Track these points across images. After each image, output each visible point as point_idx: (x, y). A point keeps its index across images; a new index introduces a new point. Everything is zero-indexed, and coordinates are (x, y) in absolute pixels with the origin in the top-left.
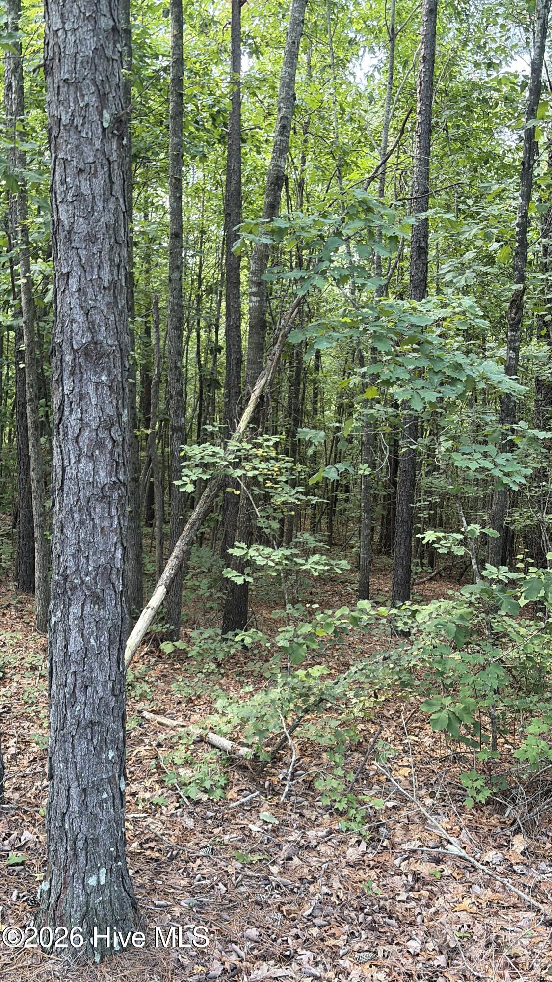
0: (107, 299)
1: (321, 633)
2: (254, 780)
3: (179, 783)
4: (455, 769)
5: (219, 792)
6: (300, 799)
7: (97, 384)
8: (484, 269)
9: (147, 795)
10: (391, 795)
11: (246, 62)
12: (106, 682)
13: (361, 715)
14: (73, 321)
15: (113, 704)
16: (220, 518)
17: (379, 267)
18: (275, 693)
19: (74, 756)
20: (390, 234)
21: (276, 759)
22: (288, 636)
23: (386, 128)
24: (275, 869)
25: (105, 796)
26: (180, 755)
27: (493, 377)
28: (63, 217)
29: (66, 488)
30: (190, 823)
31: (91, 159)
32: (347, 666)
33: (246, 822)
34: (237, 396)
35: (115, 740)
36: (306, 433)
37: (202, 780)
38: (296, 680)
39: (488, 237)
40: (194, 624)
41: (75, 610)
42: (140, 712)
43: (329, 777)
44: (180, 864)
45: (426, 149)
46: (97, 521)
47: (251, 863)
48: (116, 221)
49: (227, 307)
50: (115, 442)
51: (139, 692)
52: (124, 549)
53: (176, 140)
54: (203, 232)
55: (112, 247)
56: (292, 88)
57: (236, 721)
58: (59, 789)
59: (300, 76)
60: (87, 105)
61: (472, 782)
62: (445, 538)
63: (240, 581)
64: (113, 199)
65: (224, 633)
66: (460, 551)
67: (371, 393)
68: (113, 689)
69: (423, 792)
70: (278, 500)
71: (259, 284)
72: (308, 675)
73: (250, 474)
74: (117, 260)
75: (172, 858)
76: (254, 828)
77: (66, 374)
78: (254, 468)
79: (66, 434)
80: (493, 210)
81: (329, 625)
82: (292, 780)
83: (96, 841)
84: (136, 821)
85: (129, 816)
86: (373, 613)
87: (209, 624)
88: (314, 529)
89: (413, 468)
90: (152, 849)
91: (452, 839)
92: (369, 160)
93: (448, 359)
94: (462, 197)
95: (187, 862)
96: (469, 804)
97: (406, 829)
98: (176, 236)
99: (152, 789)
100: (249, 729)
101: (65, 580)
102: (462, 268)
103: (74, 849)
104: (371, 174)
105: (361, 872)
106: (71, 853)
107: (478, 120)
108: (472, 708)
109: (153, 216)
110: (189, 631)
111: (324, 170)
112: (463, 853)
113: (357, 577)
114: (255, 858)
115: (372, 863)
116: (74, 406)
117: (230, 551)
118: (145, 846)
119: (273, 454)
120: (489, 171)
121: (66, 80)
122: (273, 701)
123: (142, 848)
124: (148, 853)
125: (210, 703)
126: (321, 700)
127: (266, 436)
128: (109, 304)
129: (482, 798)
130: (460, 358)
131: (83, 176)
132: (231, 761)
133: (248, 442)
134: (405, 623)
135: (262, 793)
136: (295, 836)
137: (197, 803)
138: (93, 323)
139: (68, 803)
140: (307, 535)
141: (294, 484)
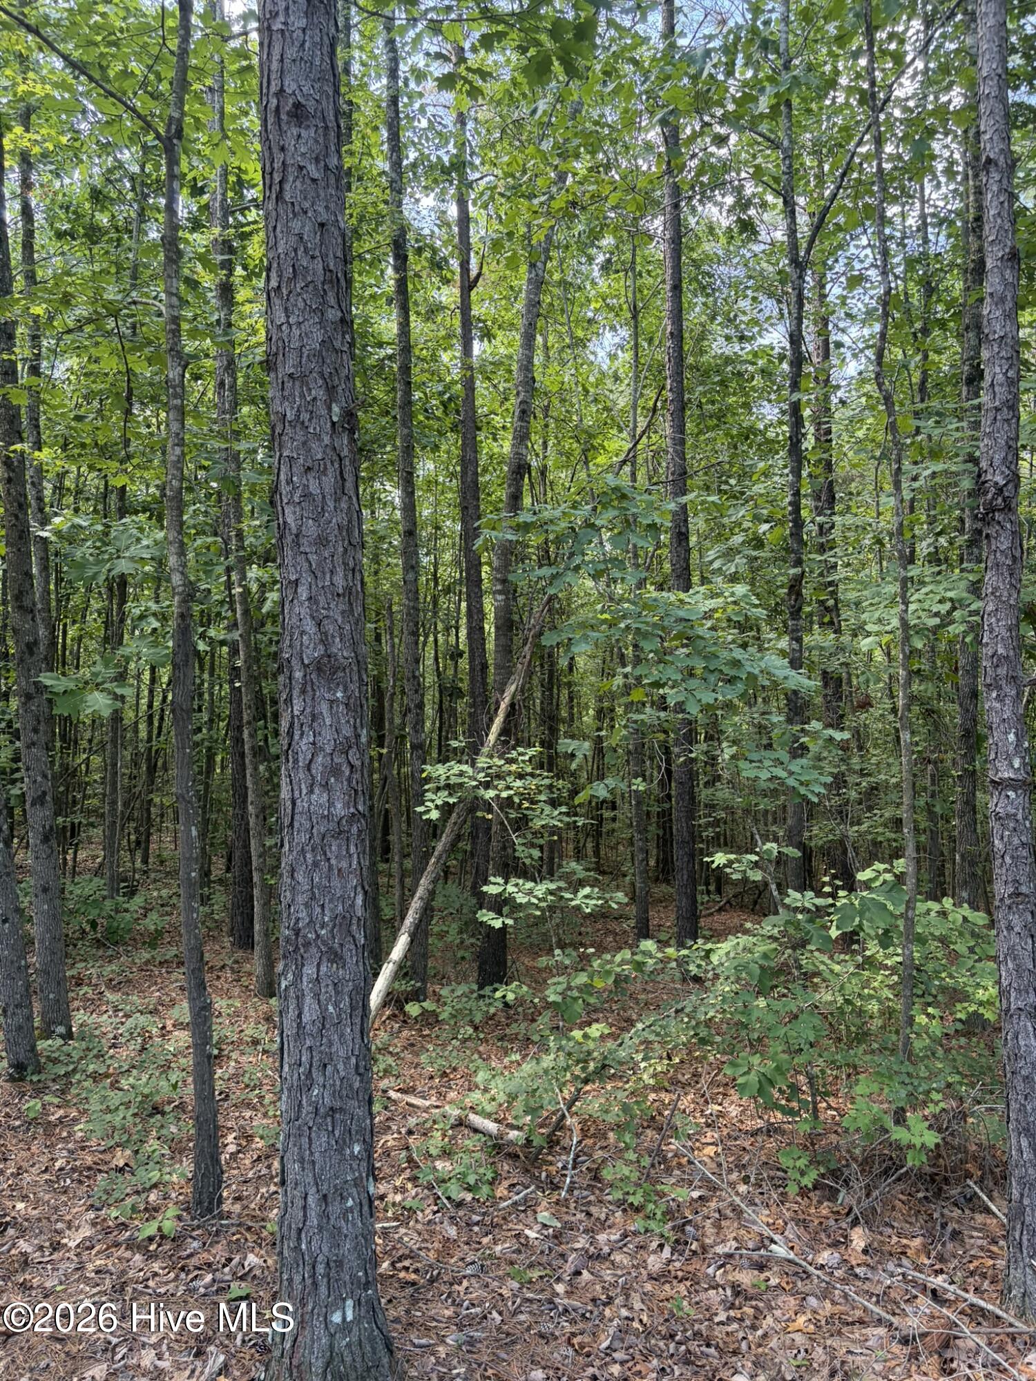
0: (342, 607)
1: (599, 984)
2: (527, 1171)
3: (436, 1180)
4: (771, 1144)
5: (485, 1189)
6: (585, 1193)
7: (332, 702)
8: (755, 553)
9: (398, 1198)
10: (696, 1183)
11: (477, 348)
12: (348, 1058)
13: (652, 1082)
14: (303, 633)
15: (357, 1085)
16: (469, 848)
17: (636, 556)
18: (547, 1061)
19: (312, 1154)
20: (646, 522)
21: (552, 1142)
22: (560, 988)
23: (635, 407)
24: (560, 1288)
25: (350, 1203)
26: (436, 1142)
27: (777, 672)
28: (290, 519)
29: (296, 825)
30: (452, 1232)
31: (319, 456)
32: (631, 1023)
33: (520, 1227)
34: (483, 705)
35: (360, 1131)
36: (566, 745)
37: (464, 1175)
38: (571, 1044)
39: (757, 519)
40: (443, 979)
41: (309, 970)
42: (385, 1091)
43: (619, 1163)
44: (444, 1288)
45: (680, 428)
46: (333, 862)
47: (530, 1282)
48: (350, 521)
49: (469, 607)
50: (352, 766)
51: (382, 1067)
52: (366, 893)
53: (406, 431)
54: (438, 528)
55: (346, 550)
56: (531, 371)
57: (502, 1098)
58: (294, 1197)
59: (538, 360)
60: (315, 399)
61: (795, 1161)
62: (739, 861)
63: (497, 924)
64: (345, 498)
65: (481, 987)
66: (757, 876)
67: (637, 695)
68: (357, 1066)
69: (734, 1176)
70: (537, 824)
71: (504, 581)
72: (586, 1036)
73: (504, 794)
74: (351, 564)
75: (432, 1281)
76: (531, 1234)
77: (295, 693)
78: (508, 788)
79: (296, 761)
80: (759, 488)
81: (608, 973)
82: (574, 1168)
83: (340, 1264)
84: (385, 1233)
85: (378, 1226)
86: (660, 955)
87: (463, 978)
88: (579, 855)
89: (691, 779)
90: (406, 1269)
91: (777, 1237)
92: (618, 443)
93: (724, 654)
94: (724, 476)
95: (451, 1284)
96: (792, 1189)
97: (718, 1226)
98: (410, 533)
99: (403, 1190)
100: (519, 1105)
101: (297, 935)
102: (730, 554)
103: (313, 1276)
104: (621, 458)
105: (667, 1287)
106: (309, 1282)
107: (734, 394)
108: (785, 1067)
109: (382, 514)
110: (437, 988)
111: (568, 455)
112: (792, 1256)
113: (633, 910)
114: (535, 1274)
115: (680, 1274)
116: (306, 729)
117: (485, 888)
118: (399, 1265)
119: (529, 770)
120: (750, 447)
121: (291, 375)
122: (546, 1071)
123: (395, 1268)
124: (402, 1275)
125: (468, 1077)
126: (604, 1067)
127: (521, 750)
128: (343, 612)
129: (807, 1181)
130: (738, 654)
131: (311, 475)
132: (497, 1147)
133: (500, 757)
134: (699, 966)
135: (538, 1187)
136: (582, 1242)
137: (460, 1205)
138: (326, 634)
139: (305, 1216)
140: (573, 865)
141: (554, 803)
